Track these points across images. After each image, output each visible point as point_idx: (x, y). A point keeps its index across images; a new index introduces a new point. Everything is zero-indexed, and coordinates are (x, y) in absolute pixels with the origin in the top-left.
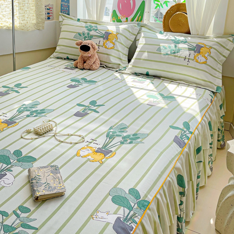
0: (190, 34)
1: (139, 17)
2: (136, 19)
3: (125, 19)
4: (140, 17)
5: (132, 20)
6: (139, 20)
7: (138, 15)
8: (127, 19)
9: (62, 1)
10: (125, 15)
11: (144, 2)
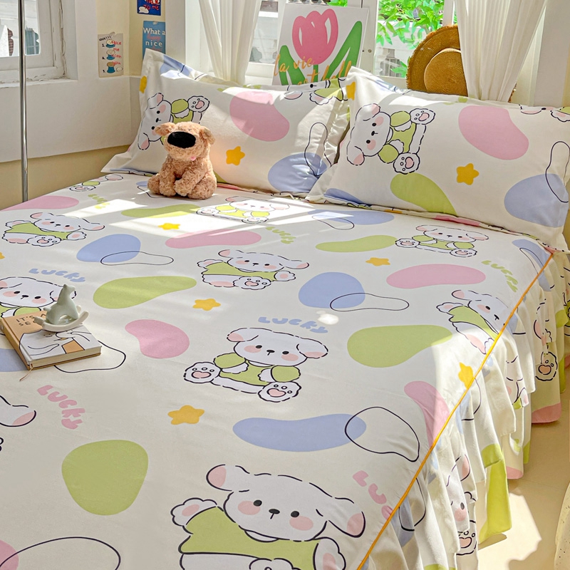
1: (347, 62)
2: (339, 68)
3: (310, 69)
4: (350, 62)
7: (344, 59)
8: (316, 68)
9: (146, 24)
10: (311, 59)
11: (359, 25)
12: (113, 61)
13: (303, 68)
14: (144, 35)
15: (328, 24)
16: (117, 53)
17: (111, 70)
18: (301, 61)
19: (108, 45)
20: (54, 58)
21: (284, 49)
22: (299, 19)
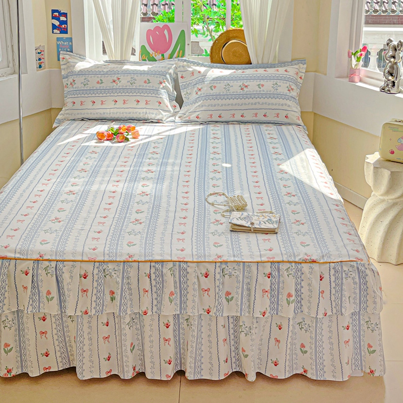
0: (251, 64)
1: (179, 52)
2: (175, 55)
3: (160, 56)
4: (181, 51)
5: (171, 57)
6: (180, 56)
7: (178, 50)
8: (163, 55)
9: (58, 39)
10: (159, 51)
11: (183, 32)
12: (41, 61)
13: (156, 56)
14: (58, 46)
15: (166, 32)
16: (42, 57)
17: (40, 67)
18: (154, 52)
19: (39, 53)
20: (8, 62)
21: (143, 48)
22: (149, 31)
